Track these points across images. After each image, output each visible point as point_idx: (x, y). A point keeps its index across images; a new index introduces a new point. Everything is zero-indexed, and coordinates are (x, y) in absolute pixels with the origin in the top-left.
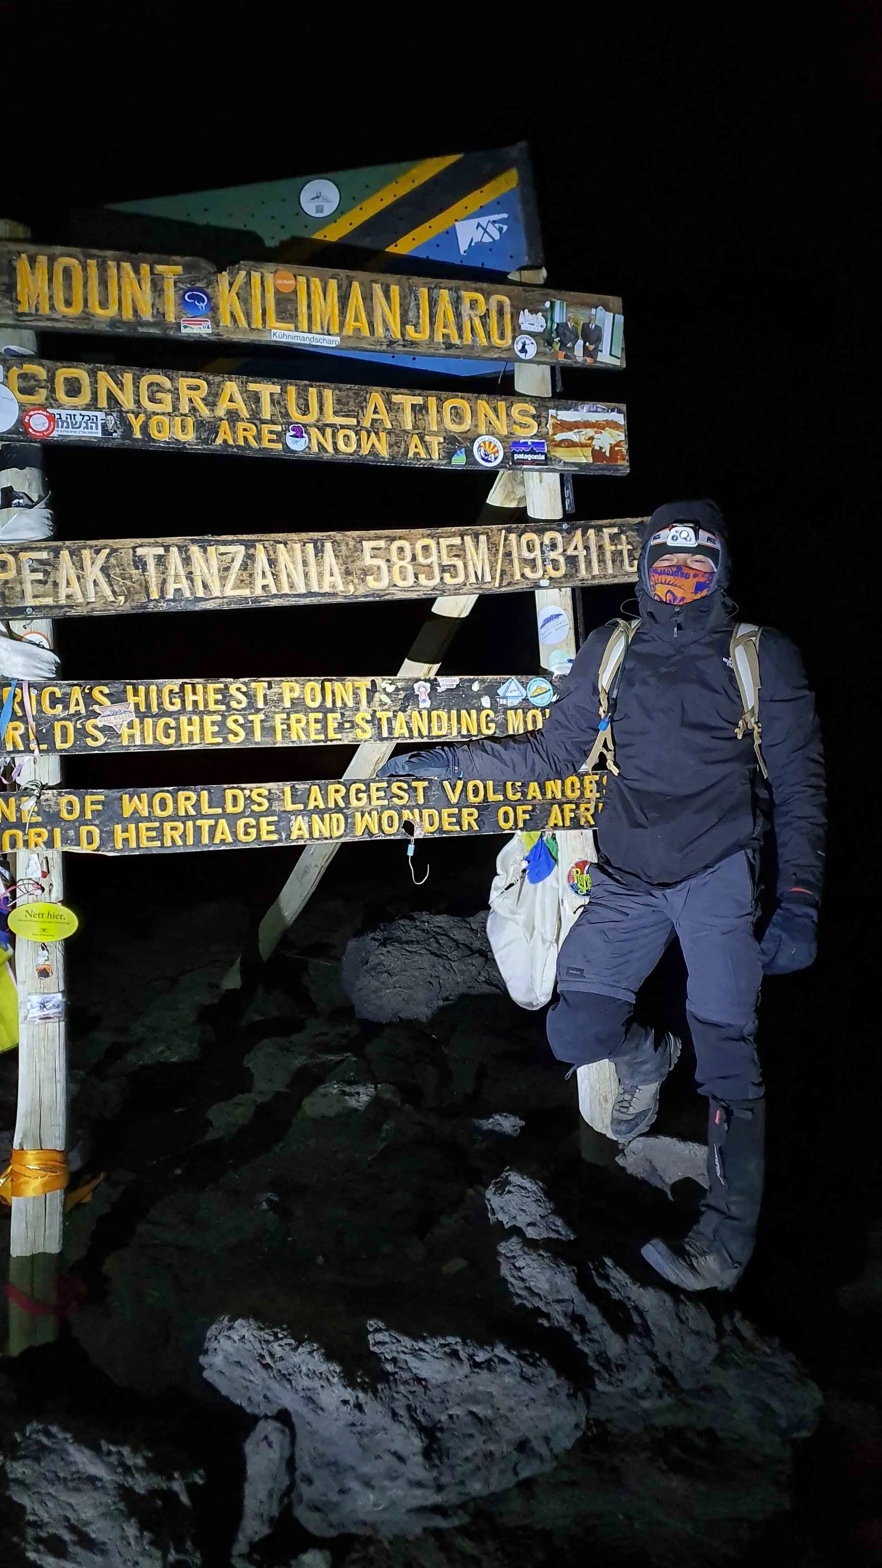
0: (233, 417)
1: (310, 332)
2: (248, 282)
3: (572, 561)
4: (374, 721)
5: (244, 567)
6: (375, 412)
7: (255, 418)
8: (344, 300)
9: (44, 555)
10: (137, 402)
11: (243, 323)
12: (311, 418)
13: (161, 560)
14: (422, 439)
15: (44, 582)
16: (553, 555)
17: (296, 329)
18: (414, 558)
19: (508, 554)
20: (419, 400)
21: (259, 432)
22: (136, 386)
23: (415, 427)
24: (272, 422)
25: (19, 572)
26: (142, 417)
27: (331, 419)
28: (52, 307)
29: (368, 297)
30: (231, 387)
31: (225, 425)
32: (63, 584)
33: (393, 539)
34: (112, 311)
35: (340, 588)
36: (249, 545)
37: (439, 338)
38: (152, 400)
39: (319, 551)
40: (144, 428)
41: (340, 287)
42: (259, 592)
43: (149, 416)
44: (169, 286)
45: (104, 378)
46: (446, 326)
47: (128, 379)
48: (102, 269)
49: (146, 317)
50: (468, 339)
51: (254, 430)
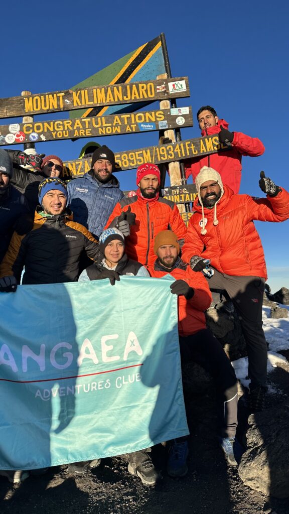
0: (78, 129)
1: (97, 102)
2: (81, 94)
3: (176, 154)
6: (117, 121)
7: (84, 128)
8: (106, 93)
10: (54, 128)
11: (80, 104)
12: (99, 126)
14: (130, 126)
16: (170, 152)
17: (94, 101)
18: (128, 158)
19: (156, 154)
20: (129, 116)
22: (54, 124)
23: (128, 123)
24: (89, 128)
26: (55, 132)
27: (104, 125)
28: (33, 109)
29: (113, 91)
30: (77, 121)
31: (76, 131)
34: (47, 108)
37: (133, 98)
38: (58, 128)
40: (56, 135)
41: (105, 90)
43: (57, 132)
44: (61, 99)
45: (46, 124)
46: (135, 94)
47: (52, 123)
48: (45, 97)
49: (56, 107)
50: (141, 97)
51: (84, 131)
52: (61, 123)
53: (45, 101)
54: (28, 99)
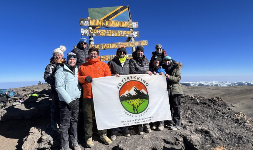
2: (108, 22)
6: (119, 32)
8: (116, 23)
10: (100, 32)
11: (108, 25)
13: (103, 46)
14: (123, 34)
16: (133, 44)
19: (130, 44)
20: (122, 31)
21: (110, 34)
27: (115, 33)
28: (93, 24)
29: (118, 23)
30: (107, 31)
31: (107, 34)
33: (121, 43)
35: (117, 47)
36: (110, 44)
39: (115, 44)
40: (101, 35)
42: (111, 48)
44: (102, 22)
45: (98, 30)
46: (124, 25)
48: (97, 21)
49: (100, 25)
52: (102, 31)
54: (91, 20)
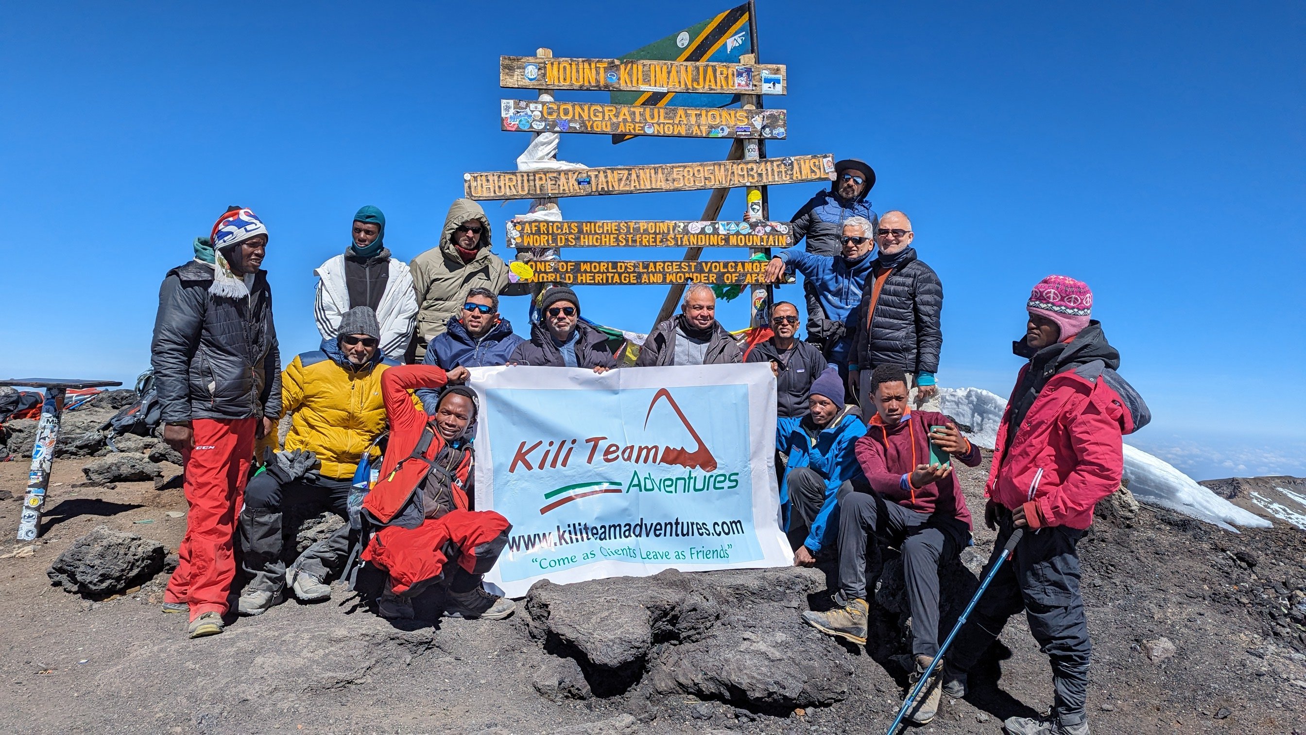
0: (625, 121)
1: (655, 86)
2: (632, 68)
3: (760, 175)
4: (675, 239)
5: (627, 178)
6: (681, 117)
7: (633, 121)
8: (669, 73)
9: (555, 175)
10: (589, 116)
11: (629, 85)
12: (655, 121)
13: (596, 176)
14: (699, 126)
15: (555, 185)
16: (751, 173)
17: (650, 85)
18: (694, 174)
19: (733, 173)
20: (698, 112)
21: (635, 126)
22: (589, 110)
23: (696, 121)
24: (640, 123)
25: (546, 180)
26: (591, 122)
27: (662, 120)
28: (559, 82)
29: (679, 71)
30: (625, 109)
31: (622, 124)
32: (561, 186)
33: (685, 167)
34: (581, 83)
35: (663, 187)
36: (630, 170)
37: (707, 87)
38: (595, 115)
39: (656, 173)
40: (592, 127)
41: (668, 68)
42: (632, 188)
43: (594, 122)
44: (602, 71)
45: (578, 109)
46: (710, 81)
47: (586, 108)
48: (578, 65)
49: (593, 84)
50: (719, 87)
51: (633, 127)
52: (600, 109)
53: (578, 71)
54: (552, 64)
